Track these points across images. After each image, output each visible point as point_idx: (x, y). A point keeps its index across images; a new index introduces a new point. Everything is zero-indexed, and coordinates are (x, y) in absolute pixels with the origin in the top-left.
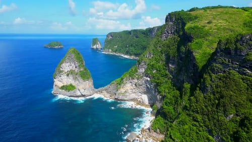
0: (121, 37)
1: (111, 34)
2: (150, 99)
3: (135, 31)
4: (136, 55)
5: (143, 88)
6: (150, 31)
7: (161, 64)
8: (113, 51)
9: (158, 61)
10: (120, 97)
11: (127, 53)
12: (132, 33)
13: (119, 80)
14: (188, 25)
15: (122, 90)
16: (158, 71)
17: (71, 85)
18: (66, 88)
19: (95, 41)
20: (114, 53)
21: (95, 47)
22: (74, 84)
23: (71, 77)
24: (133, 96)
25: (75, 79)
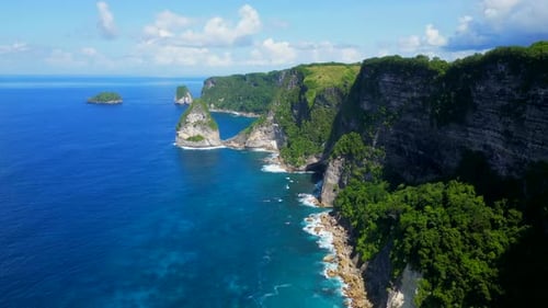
0: (230, 84)
1: (212, 79)
2: (278, 144)
3: (252, 75)
4: (256, 111)
5: (272, 135)
6: (275, 76)
7: (287, 111)
8: (217, 106)
9: (284, 109)
10: (250, 145)
11: (241, 109)
12: (248, 79)
13: (247, 129)
14: (307, 79)
15: (252, 138)
16: (285, 116)
17: (199, 136)
18: (192, 139)
19: (181, 91)
20: (220, 110)
21: (181, 101)
22: (202, 134)
23: (198, 127)
24: (262, 143)
25: (203, 129)
